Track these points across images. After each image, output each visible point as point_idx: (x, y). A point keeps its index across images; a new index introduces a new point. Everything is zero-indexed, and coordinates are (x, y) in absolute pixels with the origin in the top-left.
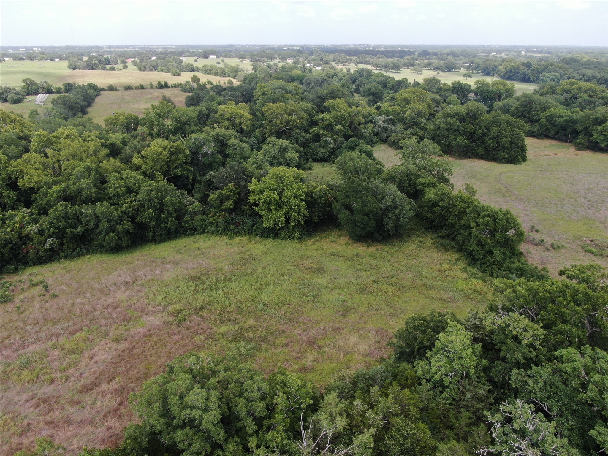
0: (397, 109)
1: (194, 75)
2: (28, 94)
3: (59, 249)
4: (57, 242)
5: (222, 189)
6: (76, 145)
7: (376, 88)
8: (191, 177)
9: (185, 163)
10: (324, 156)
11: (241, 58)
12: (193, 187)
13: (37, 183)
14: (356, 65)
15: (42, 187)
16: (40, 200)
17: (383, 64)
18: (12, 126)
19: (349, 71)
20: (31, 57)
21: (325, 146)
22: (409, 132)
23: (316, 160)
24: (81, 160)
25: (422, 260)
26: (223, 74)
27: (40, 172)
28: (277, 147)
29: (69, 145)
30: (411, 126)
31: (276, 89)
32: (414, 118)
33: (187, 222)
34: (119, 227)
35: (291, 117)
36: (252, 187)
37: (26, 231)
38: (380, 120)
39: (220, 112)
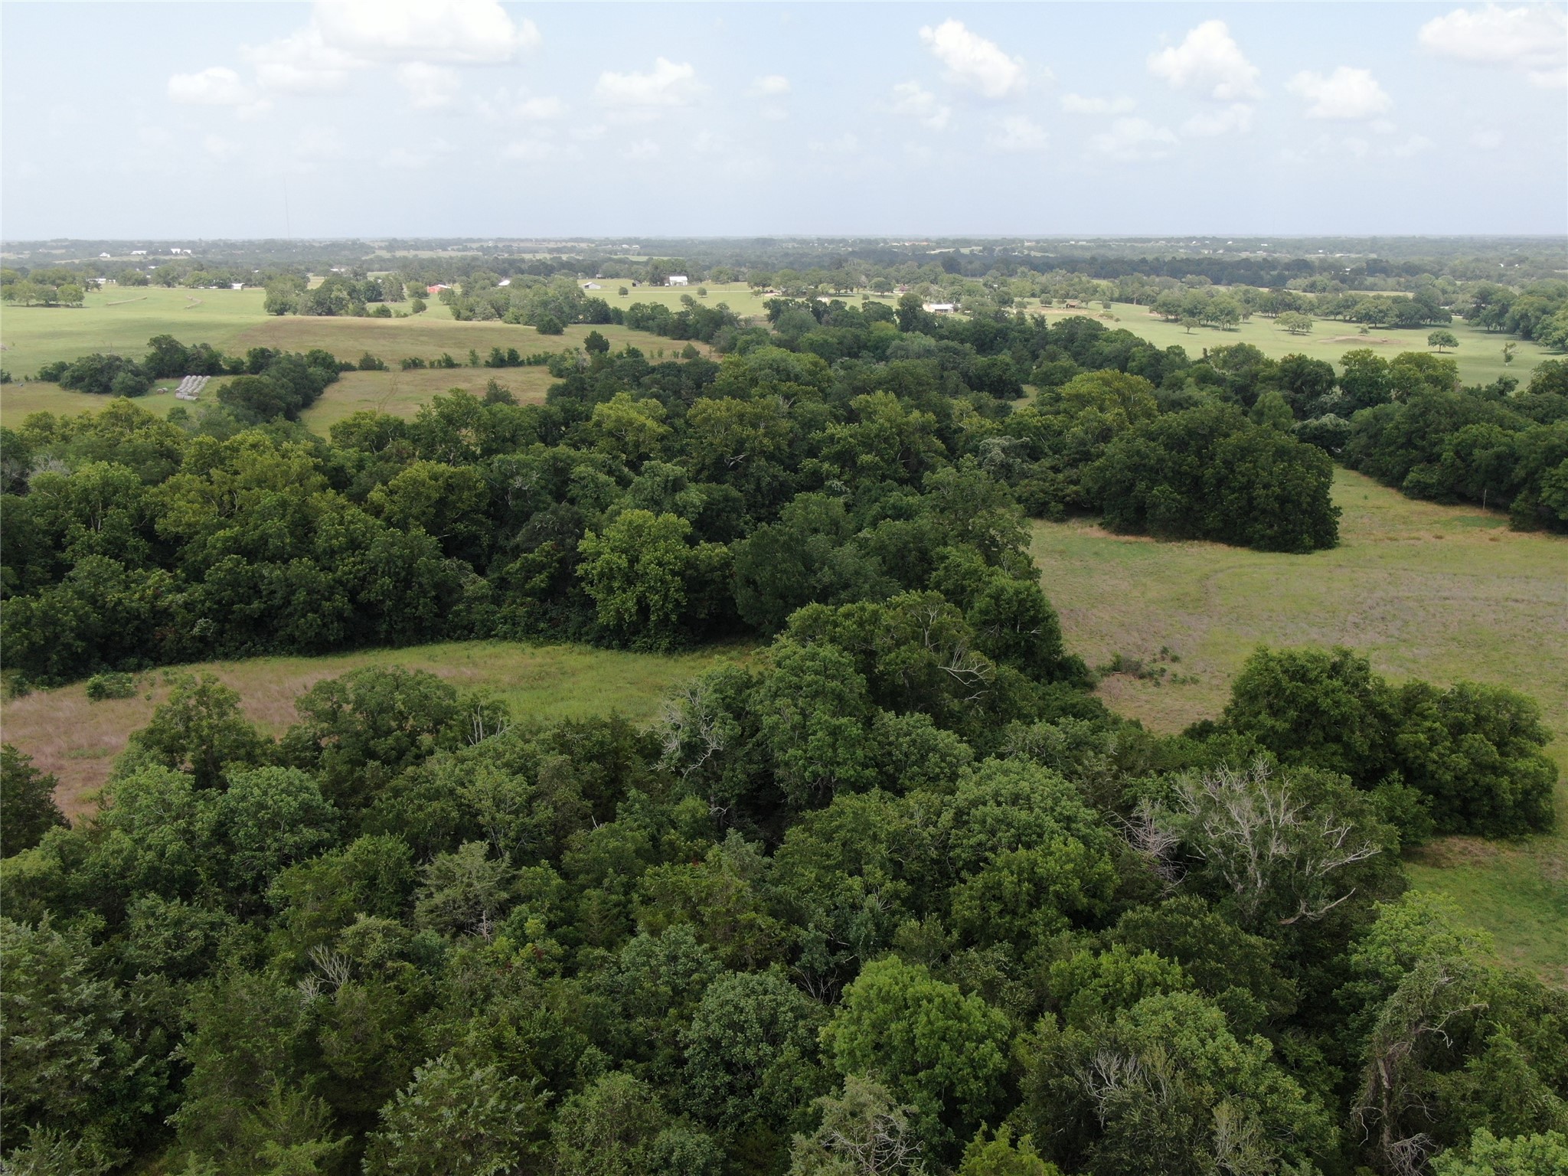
0: (1056, 421)
1: (594, 333)
2: (161, 374)
3: (216, 640)
4: (214, 626)
5: (531, 551)
6: (268, 459)
8: (486, 540)
9: (476, 509)
11: (757, 285)
12: (488, 559)
13: (189, 525)
14: (1107, 306)
15: (197, 533)
16: (191, 554)
18: (143, 432)
20: (168, 280)
24: (274, 488)
26: (680, 331)
27: (196, 506)
29: (255, 460)
30: (1073, 463)
31: (762, 369)
32: (1085, 443)
33: (457, 614)
34: (326, 605)
35: (750, 431)
36: (583, 545)
37: (162, 603)
38: (996, 446)
39: (595, 418)
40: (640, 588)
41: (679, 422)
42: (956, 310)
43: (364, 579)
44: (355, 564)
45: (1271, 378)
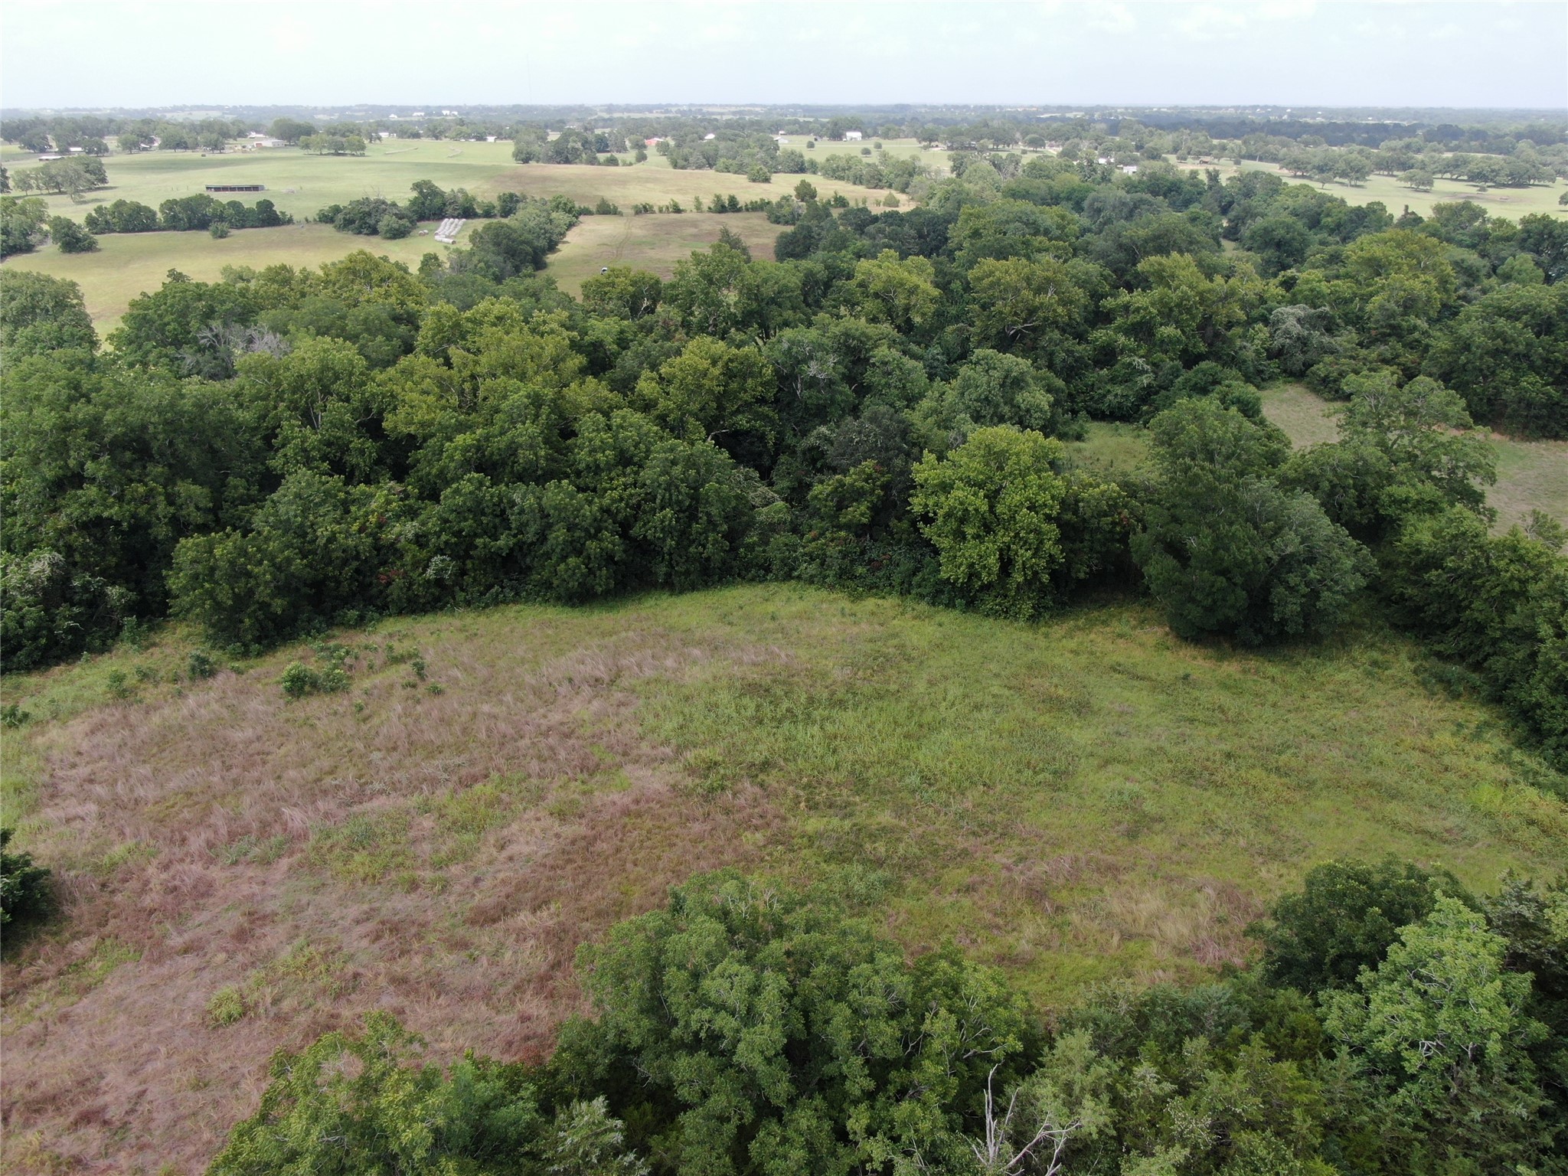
0: (1344, 287)
1: (803, 182)
2: (422, 217)
3: (456, 583)
4: (452, 567)
5: (845, 472)
6: (516, 339)
7: (1288, 228)
8: (771, 437)
9: (762, 401)
10: (1120, 406)
11: (924, 140)
12: (774, 462)
13: (422, 424)
14: (1237, 163)
15: (433, 435)
16: (425, 464)
17: (1316, 161)
18: (382, 291)
19: (1214, 177)
20: (436, 133)
21: (1126, 379)
22: (1374, 355)
23: (1097, 416)
24: (522, 377)
25: (1374, 713)
26: (876, 180)
27: (431, 399)
28: (996, 374)
29: (501, 340)
30: (1383, 338)
31: (1007, 222)
32: (1393, 316)
33: (750, 548)
34: (592, 546)
35: (1040, 297)
36: (918, 470)
37: (390, 535)
38: (1290, 316)
39: (859, 277)
40: (1003, 537)
43: (638, 508)
44: (626, 487)
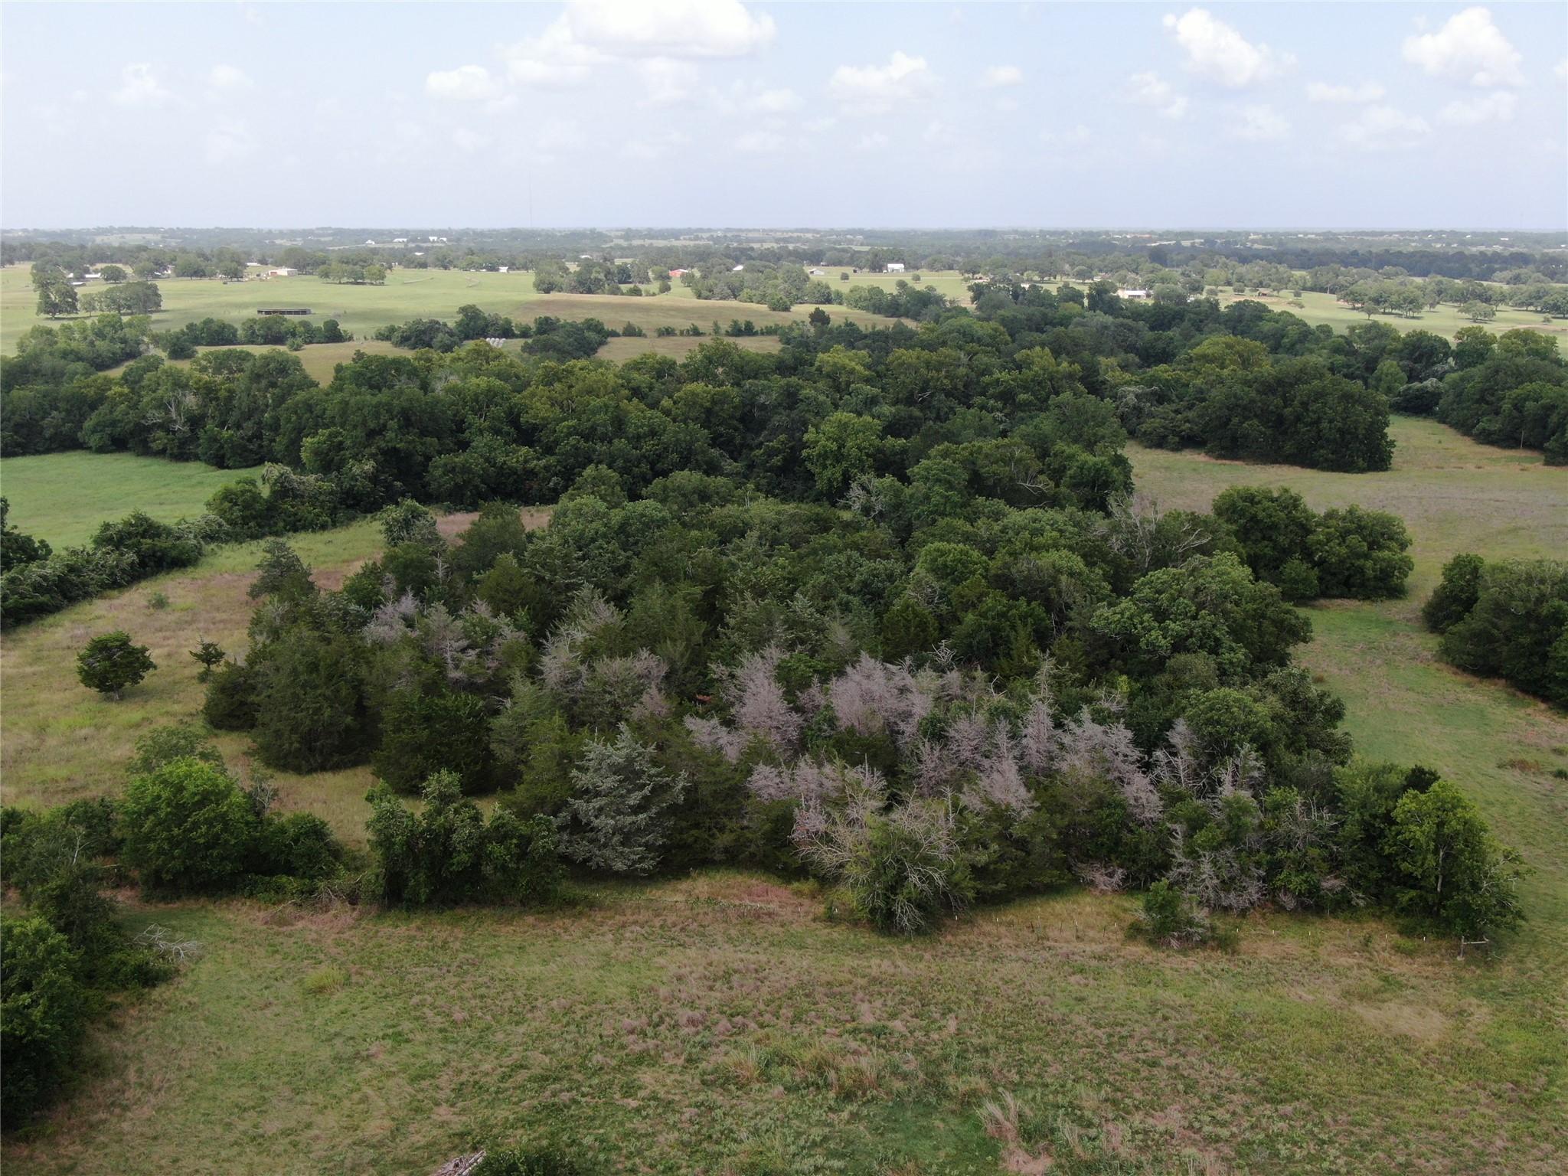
0: (1184, 376)
1: (817, 310)
2: (467, 336)
4: (562, 482)
5: (772, 441)
6: (594, 377)
11: (967, 272)
14: (1297, 295)
15: (549, 424)
24: (598, 396)
26: (892, 309)
27: (547, 406)
29: (585, 377)
35: (934, 373)
36: (806, 437)
38: (1131, 393)
39: (817, 364)
40: (845, 464)
41: (881, 368)
42: (1148, 296)
43: (659, 456)
44: (653, 445)
45: (1394, 351)
